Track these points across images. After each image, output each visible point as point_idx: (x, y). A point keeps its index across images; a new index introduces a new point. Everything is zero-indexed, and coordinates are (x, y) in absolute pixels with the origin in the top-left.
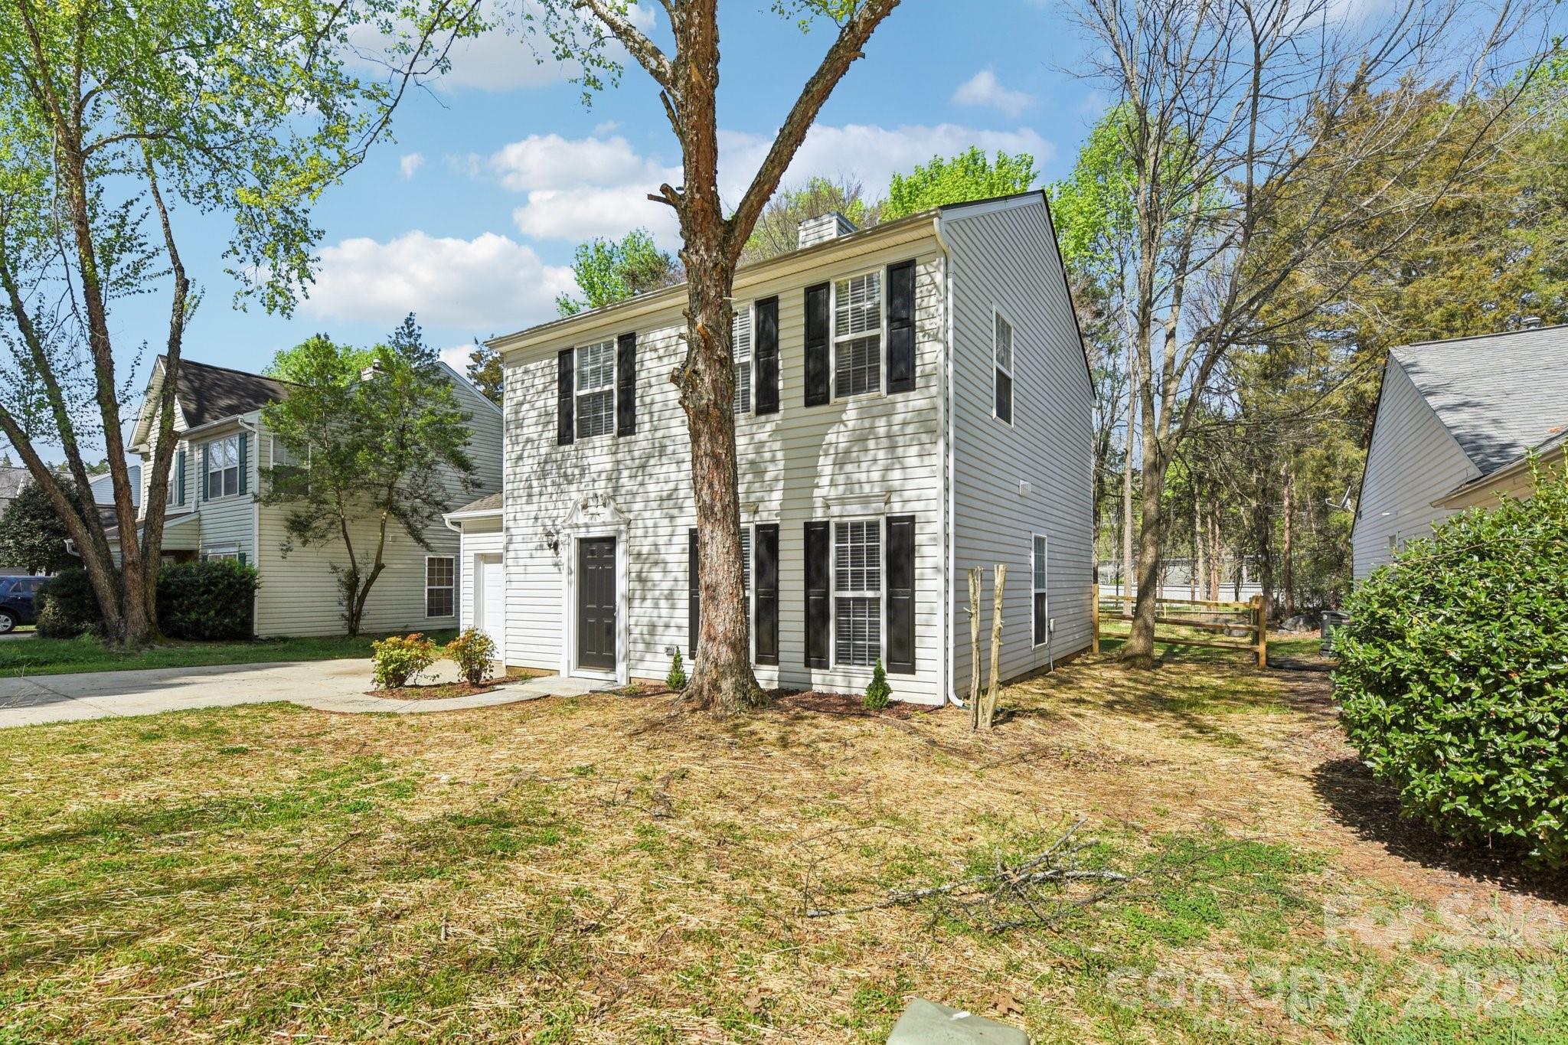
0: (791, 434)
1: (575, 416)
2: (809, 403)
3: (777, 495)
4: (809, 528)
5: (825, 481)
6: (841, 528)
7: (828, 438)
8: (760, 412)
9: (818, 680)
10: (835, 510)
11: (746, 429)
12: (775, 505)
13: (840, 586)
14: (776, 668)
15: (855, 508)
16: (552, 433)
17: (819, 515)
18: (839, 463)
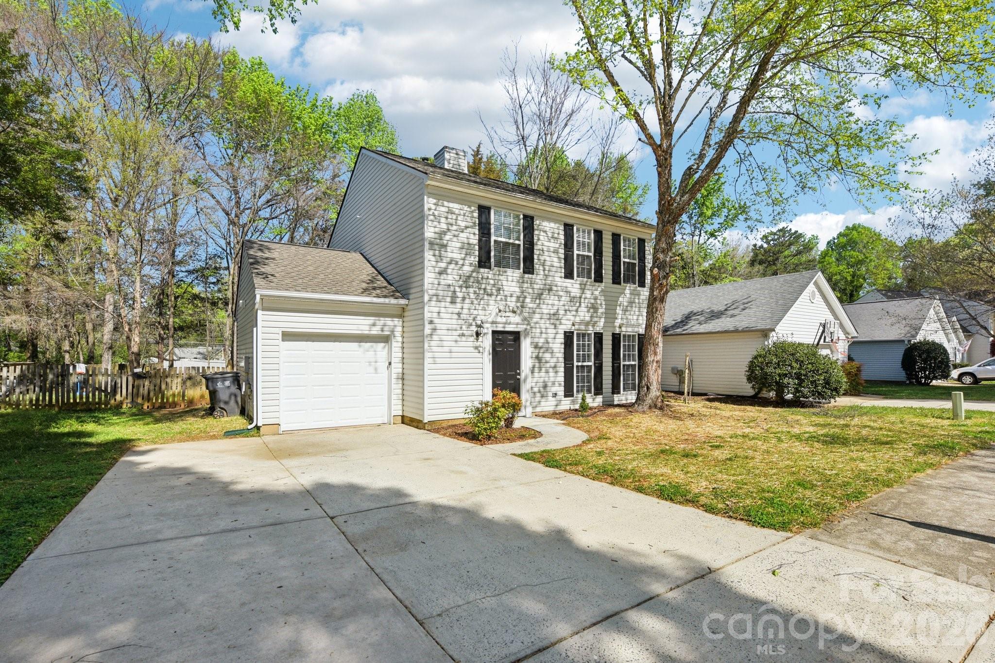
0: (609, 294)
1: (492, 254)
2: (614, 283)
3: (603, 320)
4: (614, 335)
5: (620, 317)
6: (624, 336)
7: (621, 299)
8: (595, 281)
9: (617, 399)
10: (624, 329)
11: (591, 288)
12: (602, 324)
13: (624, 360)
14: (601, 396)
15: (630, 329)
16: (474, 259)
17: (617, 331)
18: (625, 311)
